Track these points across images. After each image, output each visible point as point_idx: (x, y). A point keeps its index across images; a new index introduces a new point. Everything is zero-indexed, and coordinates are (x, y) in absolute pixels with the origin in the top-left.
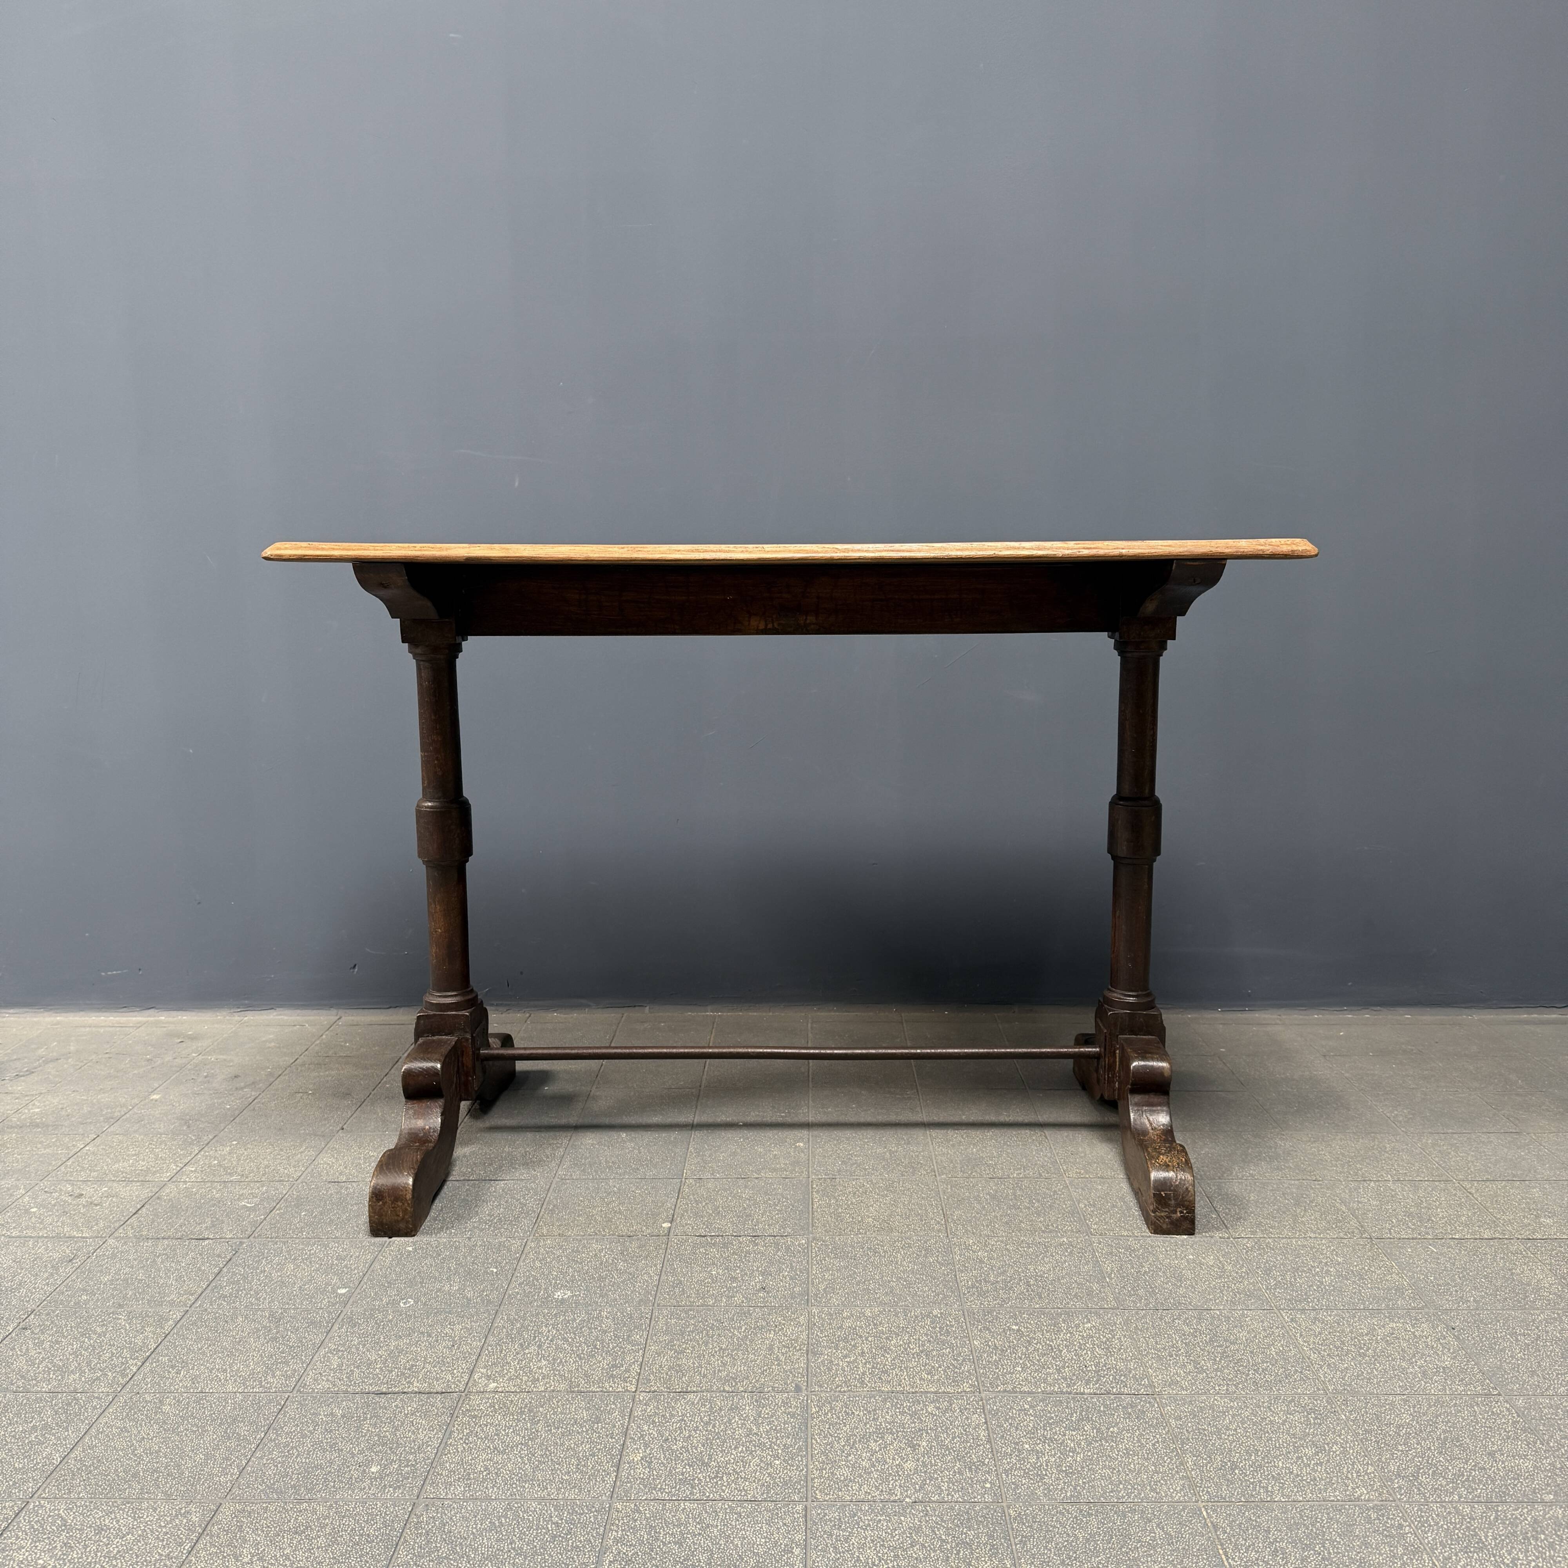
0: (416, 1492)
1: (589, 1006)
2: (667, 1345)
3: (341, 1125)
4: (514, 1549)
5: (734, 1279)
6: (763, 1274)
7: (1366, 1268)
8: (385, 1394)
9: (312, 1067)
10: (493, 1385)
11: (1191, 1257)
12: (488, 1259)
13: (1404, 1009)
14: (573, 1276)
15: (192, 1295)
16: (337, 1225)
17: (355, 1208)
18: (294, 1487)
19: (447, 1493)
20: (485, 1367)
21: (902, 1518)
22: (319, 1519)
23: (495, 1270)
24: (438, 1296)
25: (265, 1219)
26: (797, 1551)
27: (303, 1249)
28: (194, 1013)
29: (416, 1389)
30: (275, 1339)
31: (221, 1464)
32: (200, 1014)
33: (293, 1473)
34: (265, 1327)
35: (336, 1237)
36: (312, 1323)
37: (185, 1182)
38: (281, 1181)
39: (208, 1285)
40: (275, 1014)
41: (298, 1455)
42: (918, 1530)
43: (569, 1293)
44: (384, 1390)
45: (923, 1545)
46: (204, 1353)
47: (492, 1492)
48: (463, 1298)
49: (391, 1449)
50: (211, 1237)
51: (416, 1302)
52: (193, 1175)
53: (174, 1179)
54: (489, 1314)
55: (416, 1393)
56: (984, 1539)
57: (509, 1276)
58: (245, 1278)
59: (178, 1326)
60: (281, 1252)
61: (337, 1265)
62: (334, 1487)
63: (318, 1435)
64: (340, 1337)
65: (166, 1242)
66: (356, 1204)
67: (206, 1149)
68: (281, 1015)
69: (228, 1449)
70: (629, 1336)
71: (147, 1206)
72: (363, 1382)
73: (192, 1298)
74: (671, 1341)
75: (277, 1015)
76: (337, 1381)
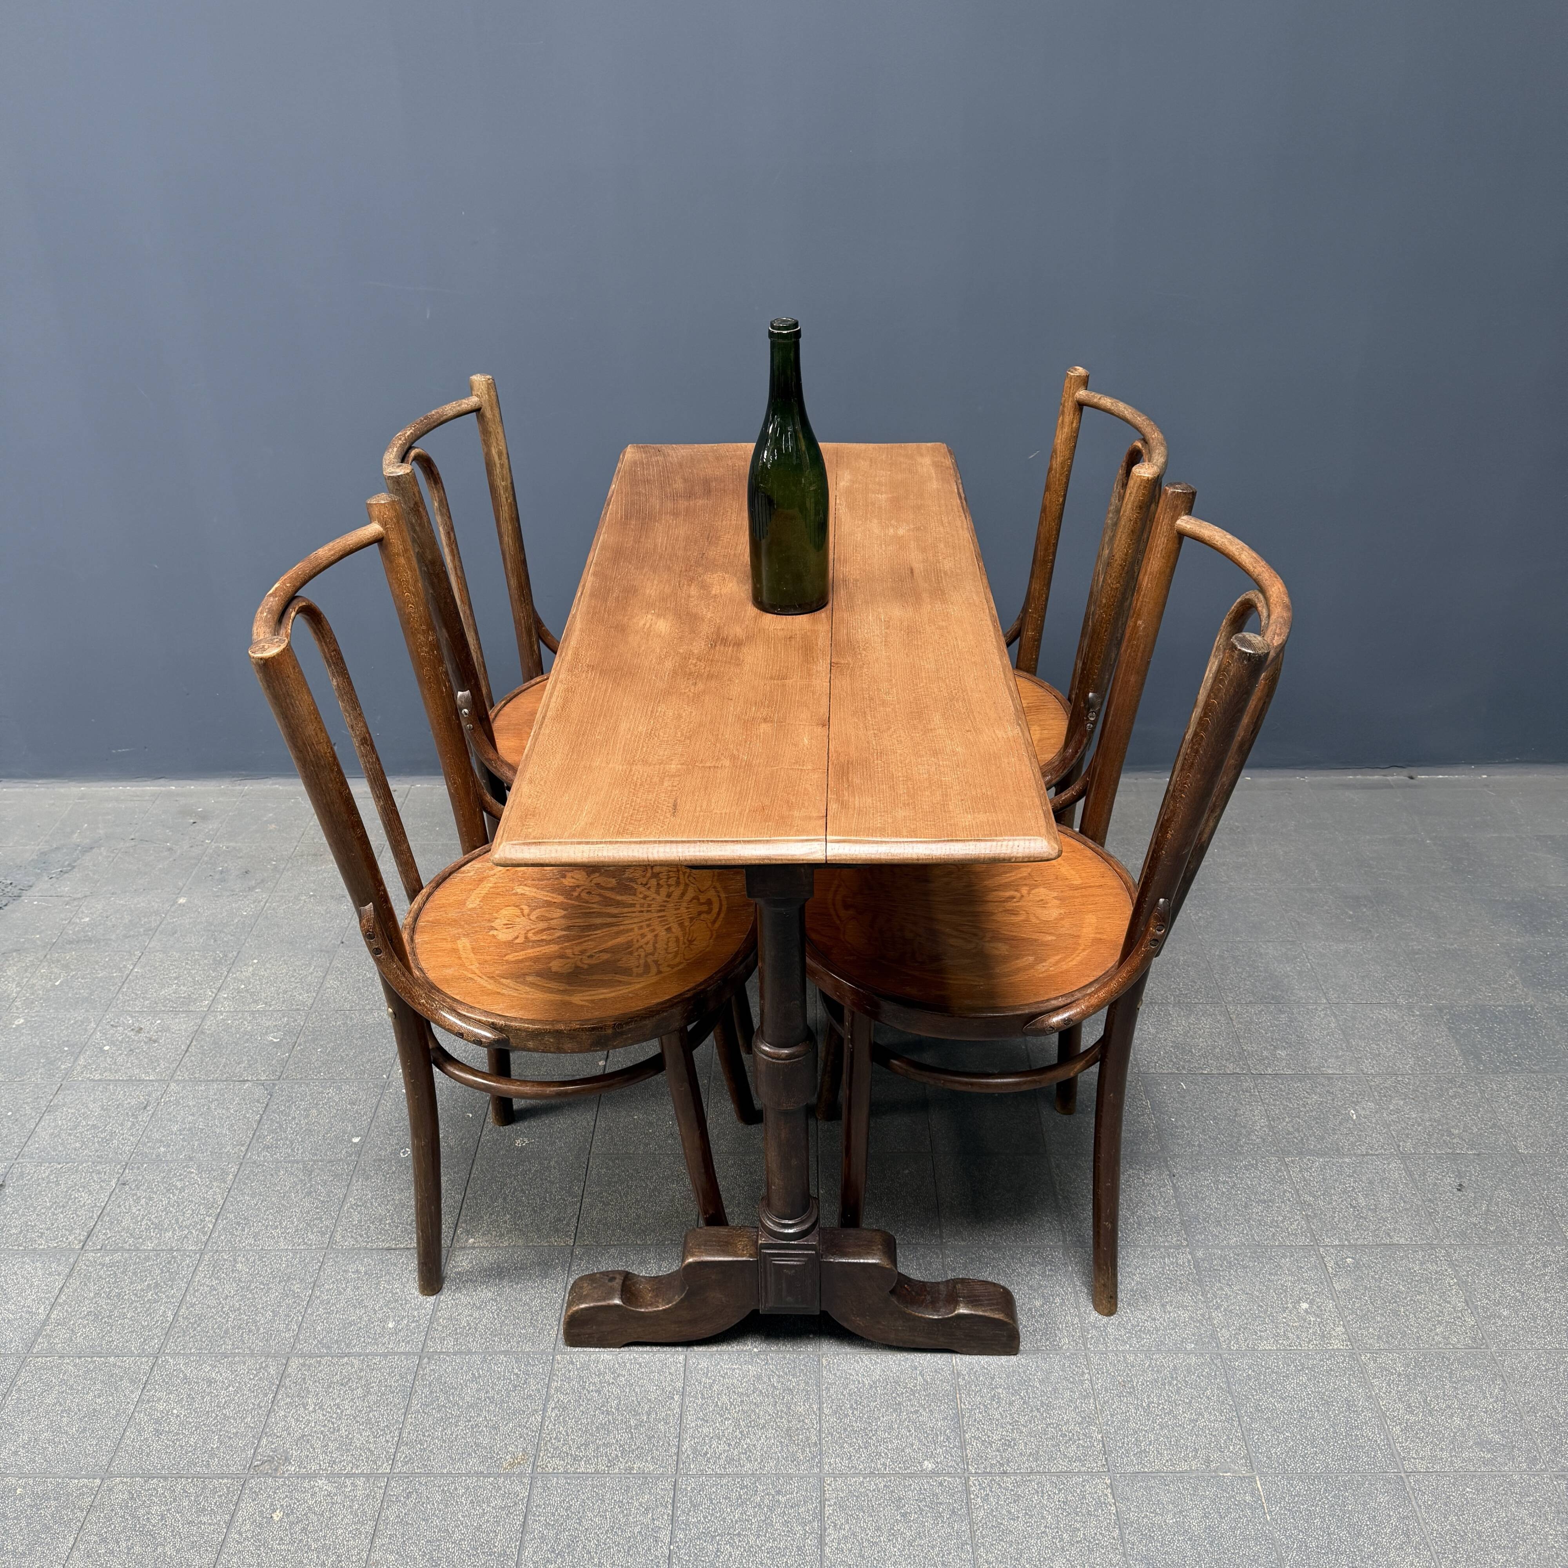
0: (420, 1346)
2: (598, 1196)
3: (340, 938)
4: (488, 1398)
5: (651, 1124)
8: (395, 1249)
9: (310, 858)
10: (471, 1241)
12: (464, 1102)
15: (243, 1145)
16: (347, 1063)
17: (360, 1042)
18: (337, 1341)
19: (442, 1348)
20: (465, 1221)
22: (356, 1371)
23: (470, 1115)
25: (289, 1056)
26: (676, 1397)
27: (323, 1093)
30: (310, 1193)
31: (284, 1321)
32: (205, 783)
33: (335, 1329)
34: (301, 1180)
35: (347, 1078)
36: (336, 1176)
37: (221, 1013)
38: (298, 1010)
39: (254, 1134)
40: (270, 782)
41: (337, 1311)
43: (526, 1141)
44: (393, 1246)
46: (259, 1209)
47: (474, 1346)
49: (402, 1305)
50: (250, 1077)
52: (226, 1003)
53: (212, 1008)
54: (467, 1165)
56: (802, 1385)
58: (281, 1126)
59: (237, 1180)
60: (306, 1095)
61: (350, 1110)
62: (364, 1342)
63: (349, 1292)
64: (357, 1190)
65: (215, 1085)
66: (360, 1038)
67: (233, 969)
68: (276, 784)
69: (288, 1306)
70: (570, 1188)
71: (194, 1042)
73: (243, 1149)
74: (601, 1192)
75: (273, 784)
76: (359, 1238)
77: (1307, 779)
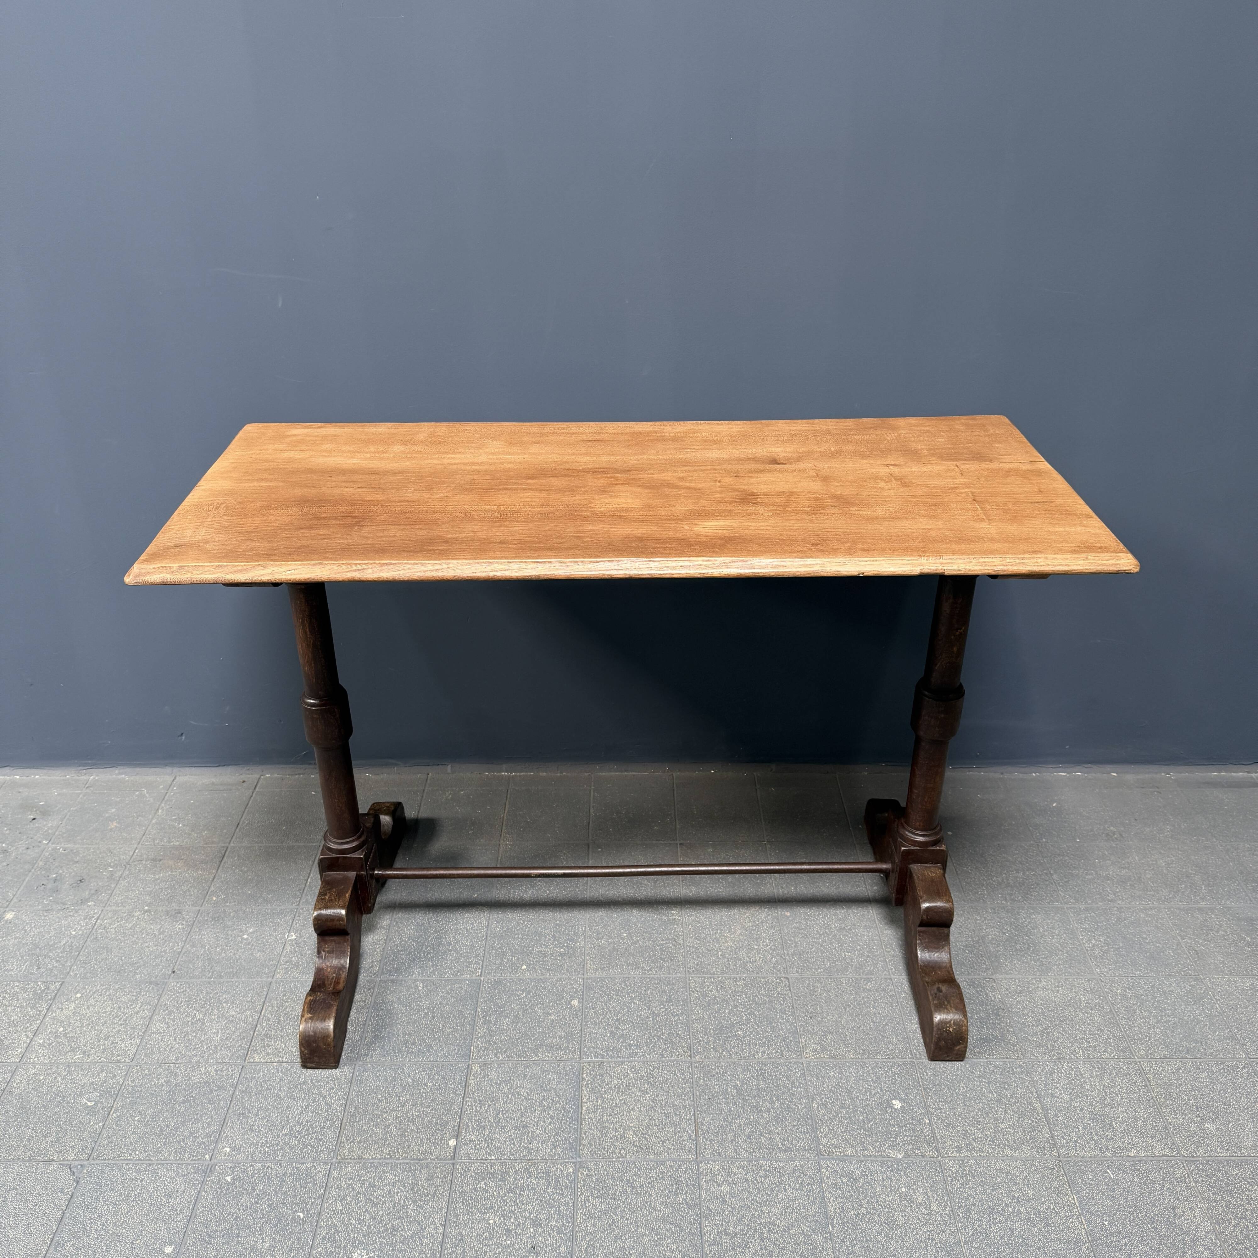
1: (396, 765)
3: (172, 967)
5: (509, 1231)
6: (534, 1223)
7: (1052, 1207)
9: (148, 864)
11: (903, 1190)
12: (296, 1196)
13: (1111, 766)
14: (369, 1225)
16: (166, 1137)
17: (182, 1108)
23: (302, 1215)
25: (103, 1127)
27: (136, 1180)
28: (45, 771)
32: (50, 772)
35: (165, 1159)
37: (34, 1064)
38: (119, 1061)
40: (117, 772)
50: (56, 1156)
52: (41, 1052)
53: (24, 1061)
57: (314, 1226)
58: (84, 1227)
60: (117, 1184)
61: (165, 1205)
65: (16, 1166)
66: (183, 1102)
67: (54, 1005)
68: (122, 774)
75: (120, 774)
77: (1173, 775)
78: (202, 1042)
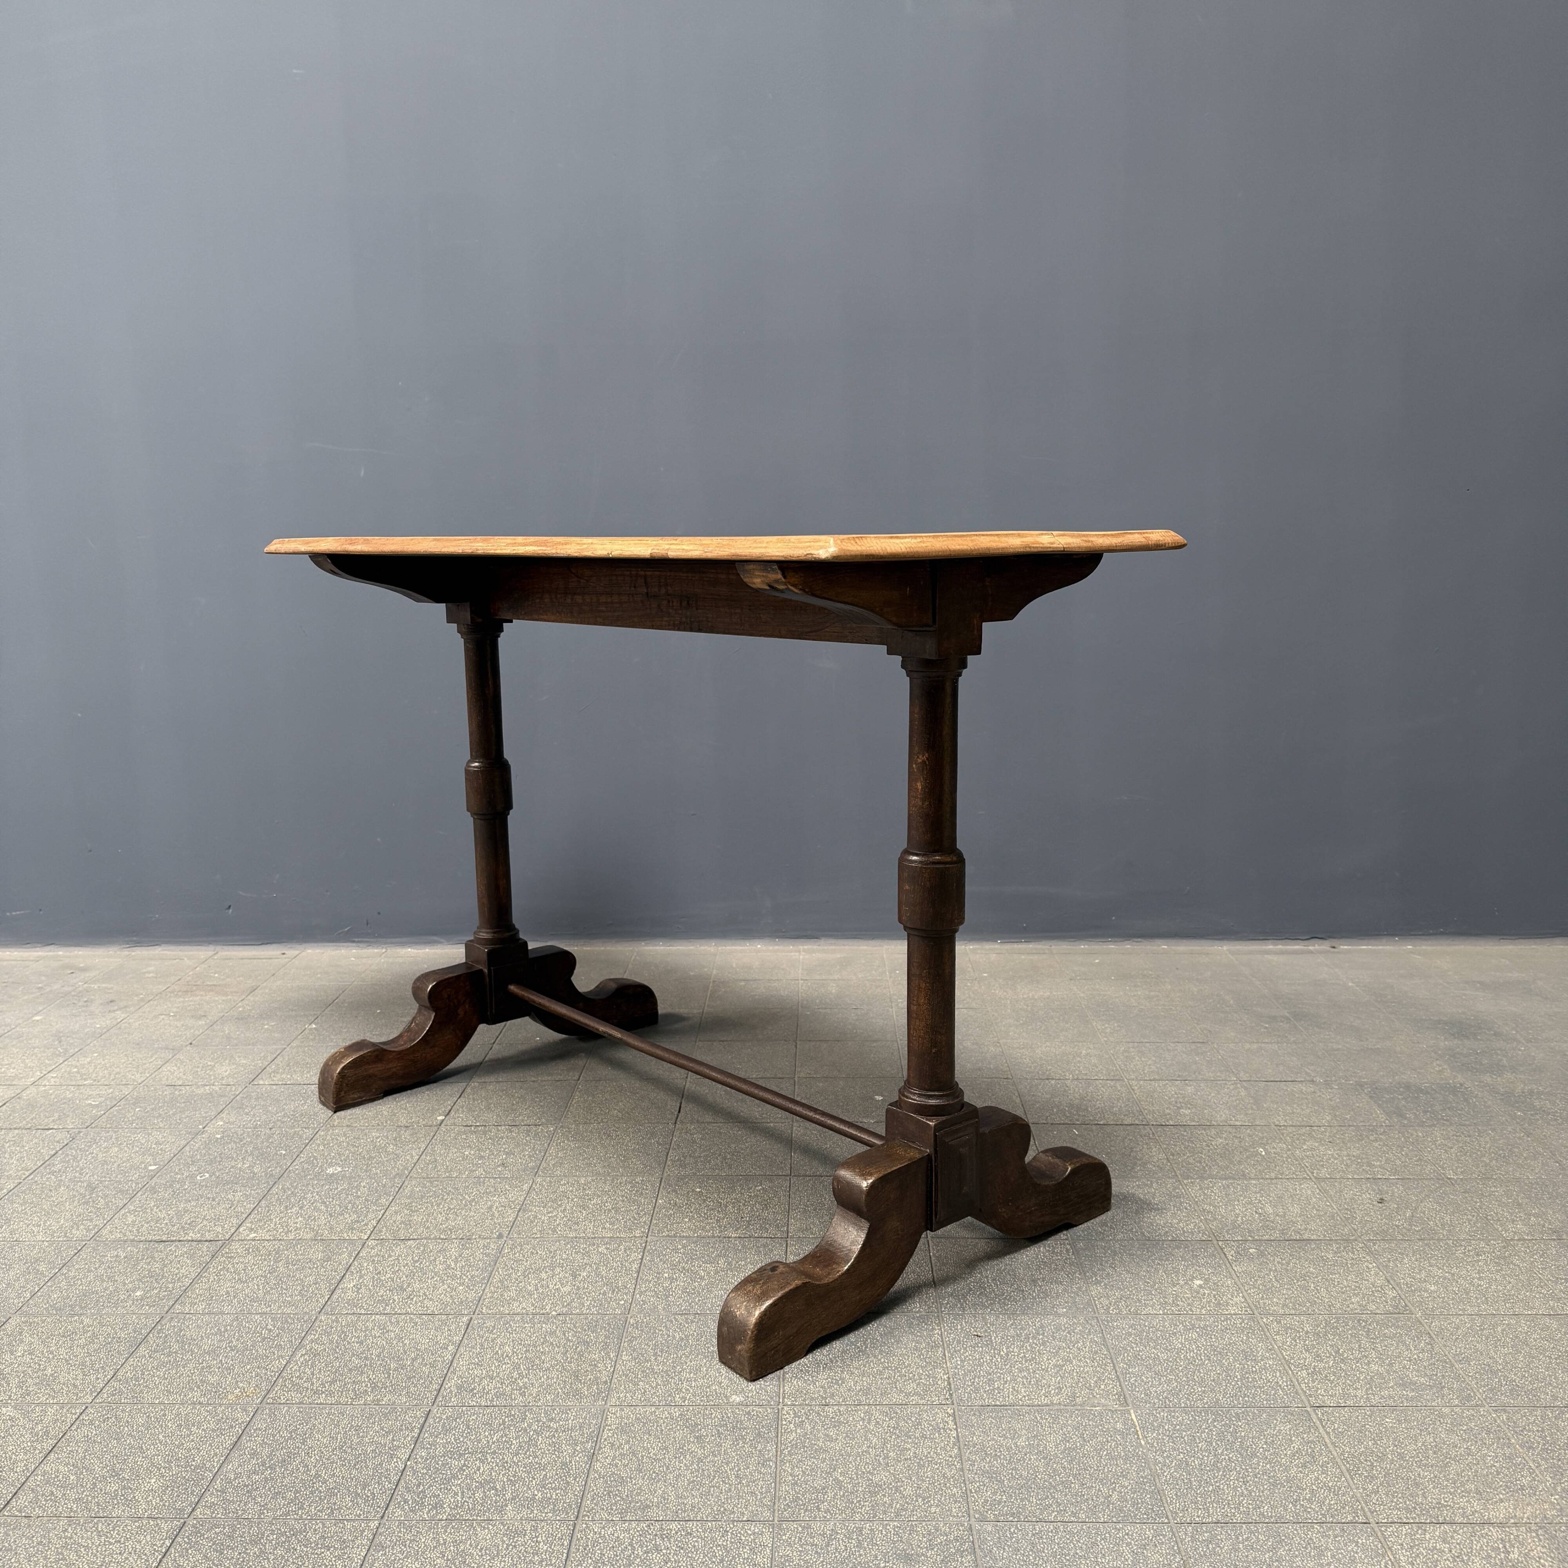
0: (166, 1309)
1: (440, 943)
2: (406, 1206)
3: (190, 1041)
4: (230, 1347)
5: (482, 1157)
6: (507, 1154)
8: (164, 1241)
9: (180, 994)
10: (252, 1235)
12: (281, 1144)
14: (348, 1156)
15: (27, 1171)
16: (163, 1118)
17: (183, 1105)
18: (71, 1306)
19: (190, 1310)
20: (251, 1222)
21: (544, 1325)
22: (84, 1327)
23: (284, 1152)
24: (230, 1171)
25: (104, 1114)
27: (129, 1136)
28: (89, 949)
29: (190, 1238)
30: (87, 1203)
31: (18, 1290)
32: (94, 949)
33: (73, 1296)
34: (81, 1194)
35: (160, 1128)
36: (120, 1191)
37: (45, 1086)
38: (126, 1084)
40: (160, 949)
41: (82, 1284)
42: (553, 1333)
43: (340, 1169)
44: (164, 1239)
45: (552, 1343)
46: (26, 1213)
47: (226, 1309)
48: (251, 1173)
49: (156, 1279)
50: (55, 1127)
51: (211, 1176)
52: (52, 1080)
53: (36, 1083)
54: (268, 1185)
55: (189, 1241)
56: (601, 1339)
57: (294, 1157)
58: (75, 1158)
59: (10, 1194)
60: (111, 1138)
61: (154, 1148)
62: (103, 1306)
63: (101, 1271)
64: (140, 1201)
65: (16, 1131)
66: (184, 1102)
67: (70, 1059)
69: (26, 1280)
70: (377, 1200)
71: (7, 1104)
72: (149, 1233)
73: (27, 1173)
74: (411, 1203)
76: (128, 1233)
77: (1228, 947)
78: (210, 1076)
